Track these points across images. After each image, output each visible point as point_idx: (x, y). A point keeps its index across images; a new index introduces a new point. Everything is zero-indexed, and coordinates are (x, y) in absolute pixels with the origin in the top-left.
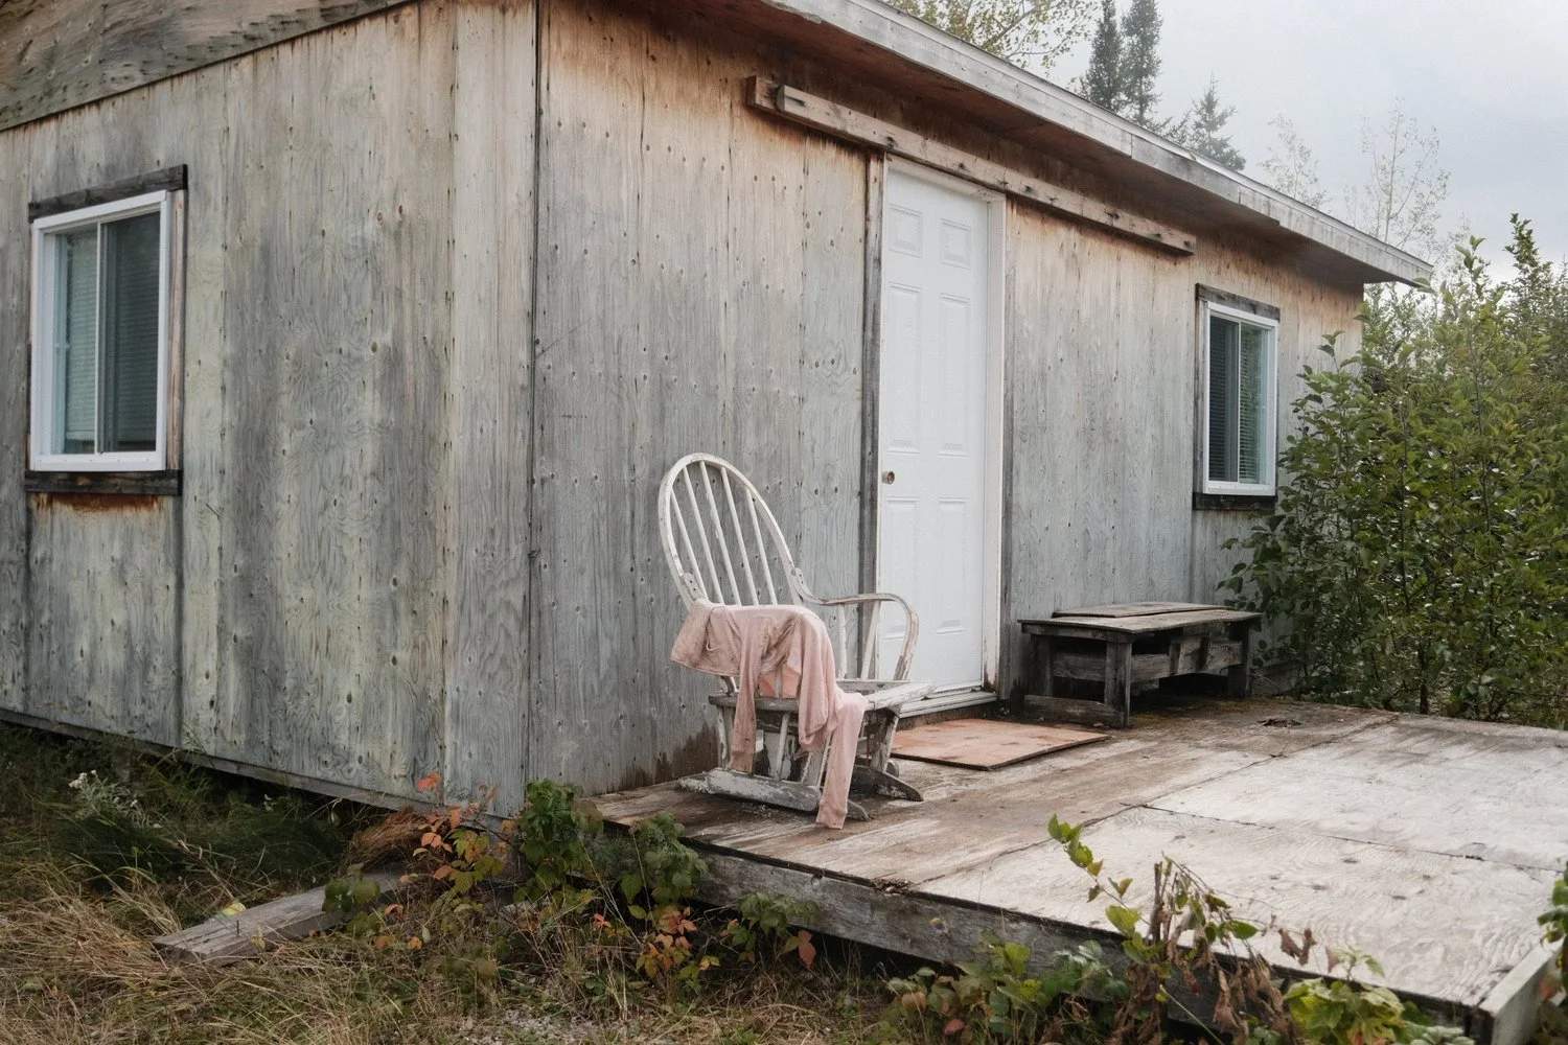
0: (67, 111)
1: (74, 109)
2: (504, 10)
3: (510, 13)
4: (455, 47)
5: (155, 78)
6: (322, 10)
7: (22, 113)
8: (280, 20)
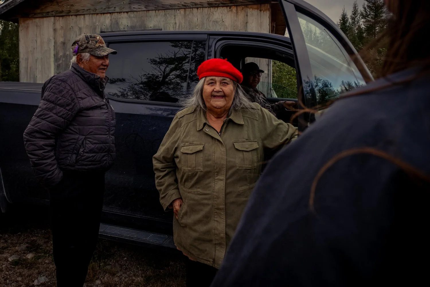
0: (115, 13)
1: (117, 12)
2: (261, 11)
3: (262, 12)
4: (247, 15)
5: (149, 10)
6: (208, 3)
7: (97, 11)
8: (194, 3)
